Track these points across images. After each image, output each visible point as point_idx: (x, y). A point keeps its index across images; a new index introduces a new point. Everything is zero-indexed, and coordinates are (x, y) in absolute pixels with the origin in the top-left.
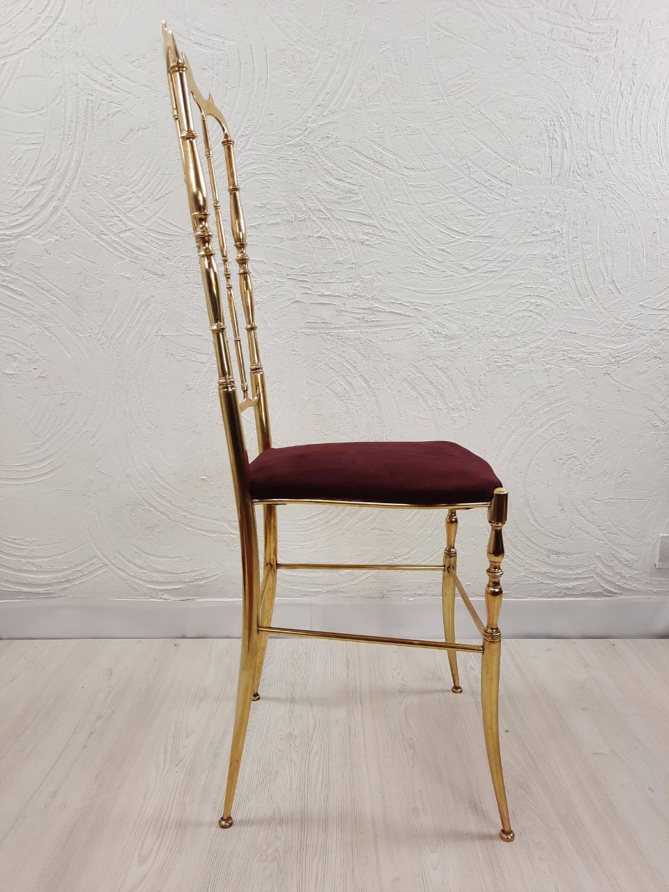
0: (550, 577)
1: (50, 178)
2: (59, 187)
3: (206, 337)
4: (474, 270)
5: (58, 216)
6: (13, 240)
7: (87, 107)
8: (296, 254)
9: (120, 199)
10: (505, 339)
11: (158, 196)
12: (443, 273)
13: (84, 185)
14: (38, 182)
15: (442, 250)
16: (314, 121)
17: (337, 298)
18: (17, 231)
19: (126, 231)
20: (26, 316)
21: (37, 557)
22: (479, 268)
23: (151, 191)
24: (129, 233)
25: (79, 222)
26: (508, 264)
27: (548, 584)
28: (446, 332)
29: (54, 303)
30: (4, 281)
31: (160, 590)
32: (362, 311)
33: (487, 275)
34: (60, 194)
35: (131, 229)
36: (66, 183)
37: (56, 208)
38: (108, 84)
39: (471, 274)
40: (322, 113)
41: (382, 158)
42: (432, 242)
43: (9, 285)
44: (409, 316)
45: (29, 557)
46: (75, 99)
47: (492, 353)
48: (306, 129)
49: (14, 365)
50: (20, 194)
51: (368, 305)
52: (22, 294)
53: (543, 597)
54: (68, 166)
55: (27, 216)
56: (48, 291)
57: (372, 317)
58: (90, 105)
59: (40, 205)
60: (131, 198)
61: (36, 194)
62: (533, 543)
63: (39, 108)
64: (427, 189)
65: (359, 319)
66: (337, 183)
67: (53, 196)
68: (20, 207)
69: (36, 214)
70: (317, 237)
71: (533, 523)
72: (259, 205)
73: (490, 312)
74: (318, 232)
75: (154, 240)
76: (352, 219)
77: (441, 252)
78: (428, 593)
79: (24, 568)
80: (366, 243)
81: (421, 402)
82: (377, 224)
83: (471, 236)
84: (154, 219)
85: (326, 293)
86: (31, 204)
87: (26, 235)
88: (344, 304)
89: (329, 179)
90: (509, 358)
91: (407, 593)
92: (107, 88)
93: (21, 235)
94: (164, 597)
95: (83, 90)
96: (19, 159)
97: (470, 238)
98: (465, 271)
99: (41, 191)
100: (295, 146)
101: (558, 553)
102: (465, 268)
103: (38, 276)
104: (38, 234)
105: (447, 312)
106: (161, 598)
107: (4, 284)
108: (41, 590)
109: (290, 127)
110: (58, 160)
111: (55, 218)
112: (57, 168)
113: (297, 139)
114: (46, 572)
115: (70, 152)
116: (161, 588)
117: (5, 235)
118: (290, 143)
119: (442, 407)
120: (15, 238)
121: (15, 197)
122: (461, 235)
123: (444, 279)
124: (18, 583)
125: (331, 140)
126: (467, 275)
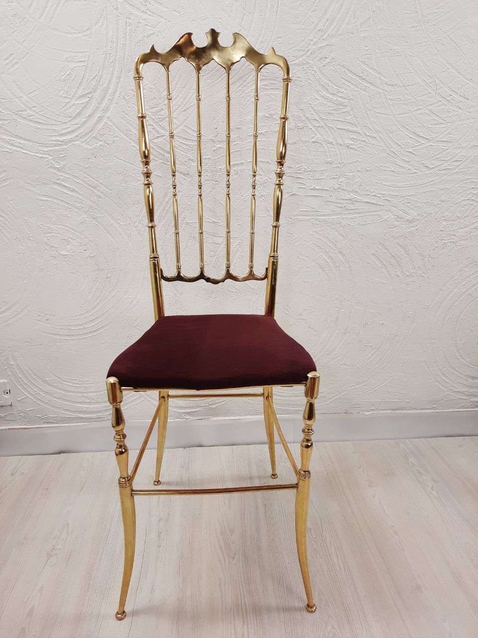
0: (465, 395)
1: (95, 92)
2: (103, 99)
3: (222, 224)
4: (433, 168)
5: (102, 125)
6: (65, 145)
7: (126, 29)
8: (294, 156)
9: (154, 110)
10: (452, 222)
11: (185, 108)
12: (409, 170)
13: (124, 98)
14: (85, 95)
15: (410, 152)
16: (315, 44)
17: (324, 191)
18: (69, 137)
19: (158, 137)
20: (76, 208)
21: (89, 392)
22: (436, 167)
23: (179, 104)
24: (160, 139)
25: (120, 130)
26: (459, 163)
27: (466, 399)
28: (408, 217)
29: (100, 197)
30: (58, 180)
31: (183, 413)
32: (344, 202)
33: (442, 172)
34: (103, 106)
35: (162, 136)
36: (108, 97)
37: (100, 118)
38: (144, 9)
39: (430, 171)
40: (322, 36)
41: (368, 76)
42: (402, 146)
43: (63, 183)
44: (380, 205)
45: (83, 393)
46: (116, 22)
47: (441, 233)
48: (308, 51)
49: (69, 247)
50: (69, 105)
51: (349, 197)
52: (73, 191)
53: (462, 408)
54: (110, 81)
55: (76, 124)
56: (95, 188)
57: (351, 206)
58: (129, 28)
59: (87, 115)
60: (163, 109)
61: (83, 105)
62: (457, 371)
63: (84, 29)
64: (402, 102)
65: (341, 208)
66: (331, 96)
67: (97, 108)
68: (70, 117)
69: (85, 122)
70: (312, 142)
71: (459, 357)
72: (268, 116)
73: (442, 201)
74: (313, 137)
75: (181, 145)
76: (342, 127)
77: (408, 154)
78: (378, 408)
79: (80, 400)
80: (351, 146)
81: (384, 271)
82: (360, 131)
83: (433, 141)
84: (182, 127)
85: (317, 188)
86: (79, 114)
87: (75, 141)
88: (331, 196)
89: (325, 93)
90: (453, 237)
91: (364, 409)
92: (142, 12)
93: (73, 141)
94: (186, 417)
95: (122, 14)
96: (68, 75)
97: (432, 143)
98: (426, 169)
99: (87, 103)
100: (299, 65)
101: (474, 378)
102: (426, 167)
103: (87, 176)
104: (86, 140)
105: (410, 201)
106: (184, 418)
107: (58, 182)
108: (93, 416)
109: (295, 48)
110: (101, 77)
111: (100, 126)
112: (101, 83)
113: (300, 59)
114: (97, 403)
115: (112, 69)
116: (184, 411)
117: (58, 141)
118: (295, 62)
119: (400, 275)
120: (66, 143)
121: (66, 108)
122: (426, 140)
123: (410, 175)
124: (75, 412)
125: (328, 60)
126: (428, 172)
